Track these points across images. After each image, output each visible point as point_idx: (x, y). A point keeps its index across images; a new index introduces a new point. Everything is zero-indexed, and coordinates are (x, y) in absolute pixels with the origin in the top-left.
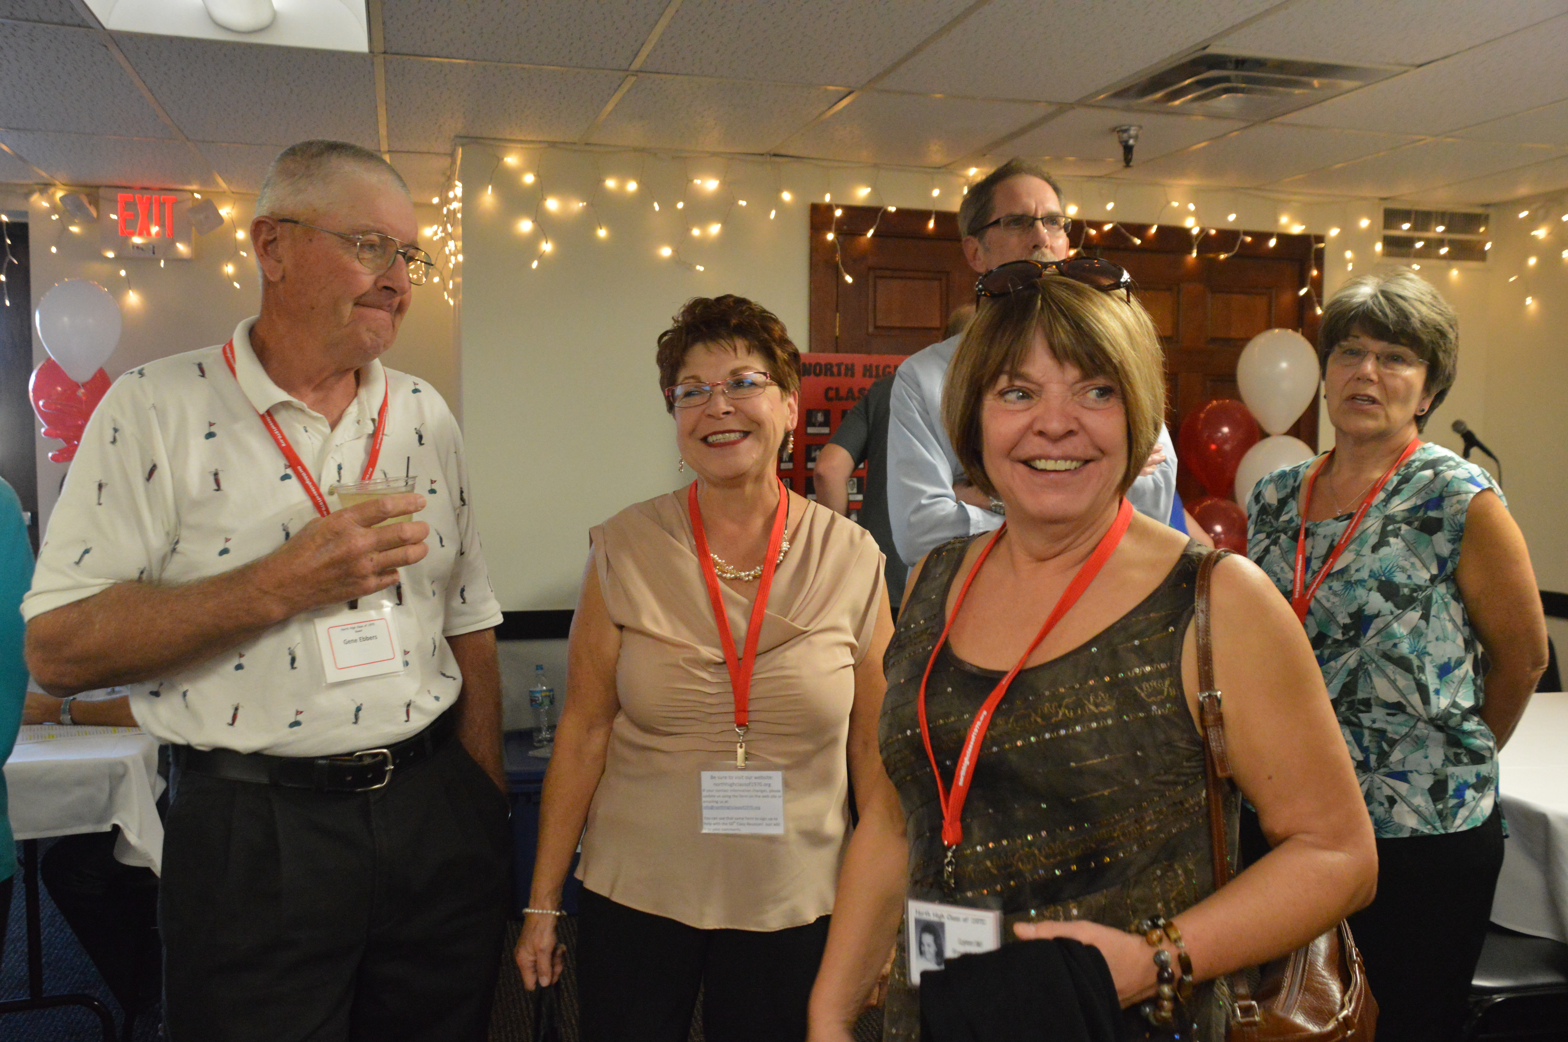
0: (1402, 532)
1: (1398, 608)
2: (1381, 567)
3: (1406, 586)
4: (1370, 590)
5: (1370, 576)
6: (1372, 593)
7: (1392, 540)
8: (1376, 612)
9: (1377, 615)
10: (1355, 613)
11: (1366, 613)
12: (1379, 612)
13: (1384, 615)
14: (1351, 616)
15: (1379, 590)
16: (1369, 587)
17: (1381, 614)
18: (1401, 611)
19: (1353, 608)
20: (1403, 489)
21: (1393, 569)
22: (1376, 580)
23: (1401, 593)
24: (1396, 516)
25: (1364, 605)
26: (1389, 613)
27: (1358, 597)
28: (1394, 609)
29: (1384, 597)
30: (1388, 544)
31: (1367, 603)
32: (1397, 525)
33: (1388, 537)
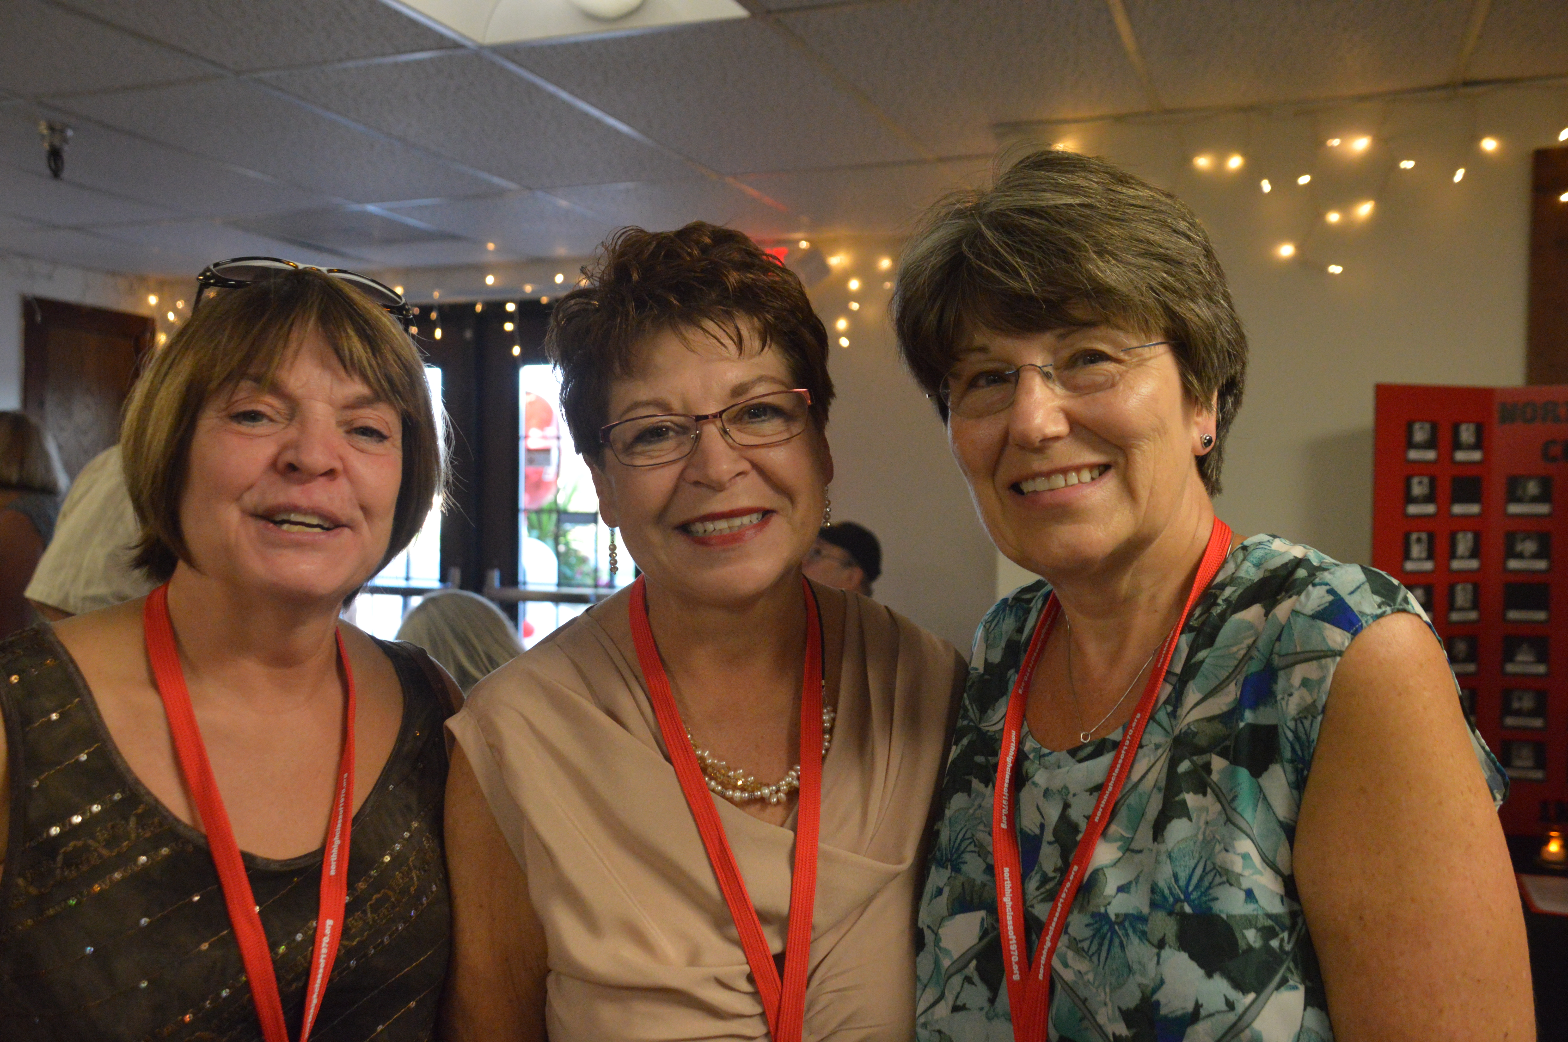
0: (1215, 777)
1: (1245, 991)
2: (1176, 876)
3: (1248, 921)
4: (1161, 945)
5: (1153, 905)
6: (1166, 953)
7: (1191, 799)
8: (1190, 1007)
9: (1195, 1016)
10: (1137, 1008)
11: (1164, 1011)
12: (1198, 1006)
13: (1211, 1015)
14: (1128, 1016)
15: (1185, 943)
16: (1156, 938)
17: (1203, 1012)
18: (1252, 996)
19: (1131, 998)
20: (1202, 662)
21: (1206, 883)
22: (1170, 913)
23: (1242, 945)
24: (1195, 734)
25: (1155, 990)
26: (1223, 1007)
27: (1135, 967)
28: (1234, 995)
29: (1201, 965)
30: (1184, 811)
31: (1162, 982)
32: (1199, 760)
33: (1180, 791)
